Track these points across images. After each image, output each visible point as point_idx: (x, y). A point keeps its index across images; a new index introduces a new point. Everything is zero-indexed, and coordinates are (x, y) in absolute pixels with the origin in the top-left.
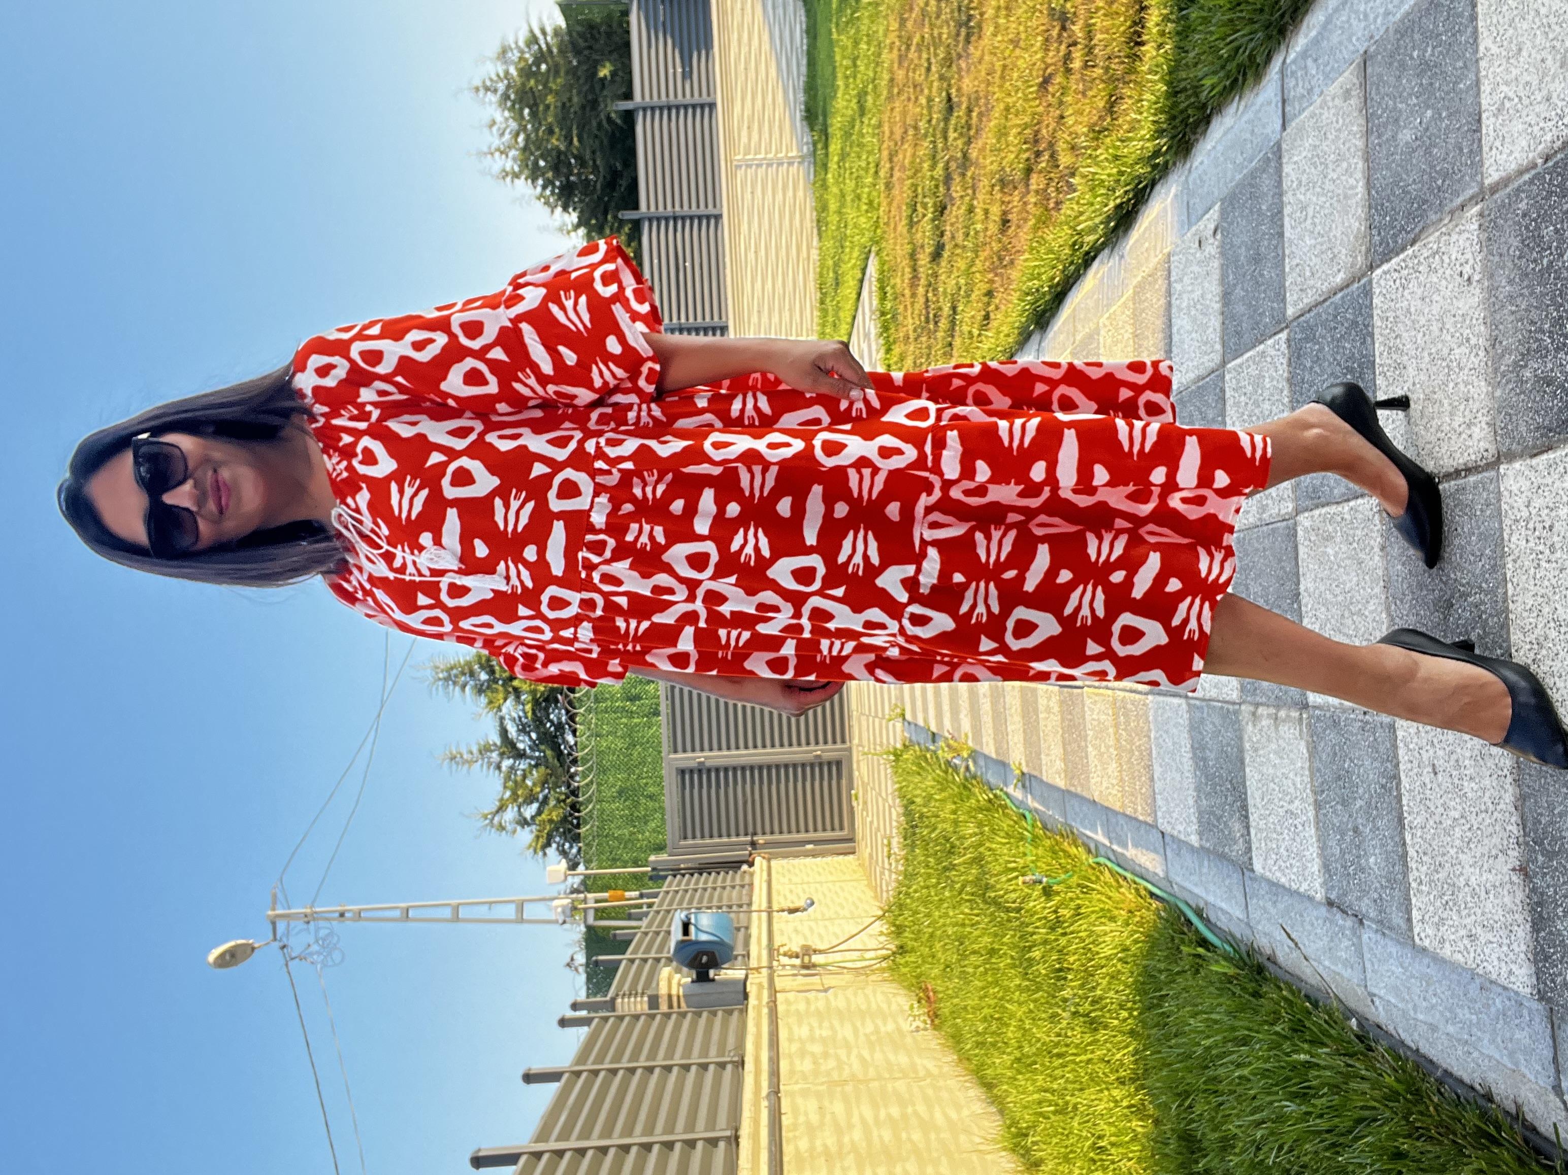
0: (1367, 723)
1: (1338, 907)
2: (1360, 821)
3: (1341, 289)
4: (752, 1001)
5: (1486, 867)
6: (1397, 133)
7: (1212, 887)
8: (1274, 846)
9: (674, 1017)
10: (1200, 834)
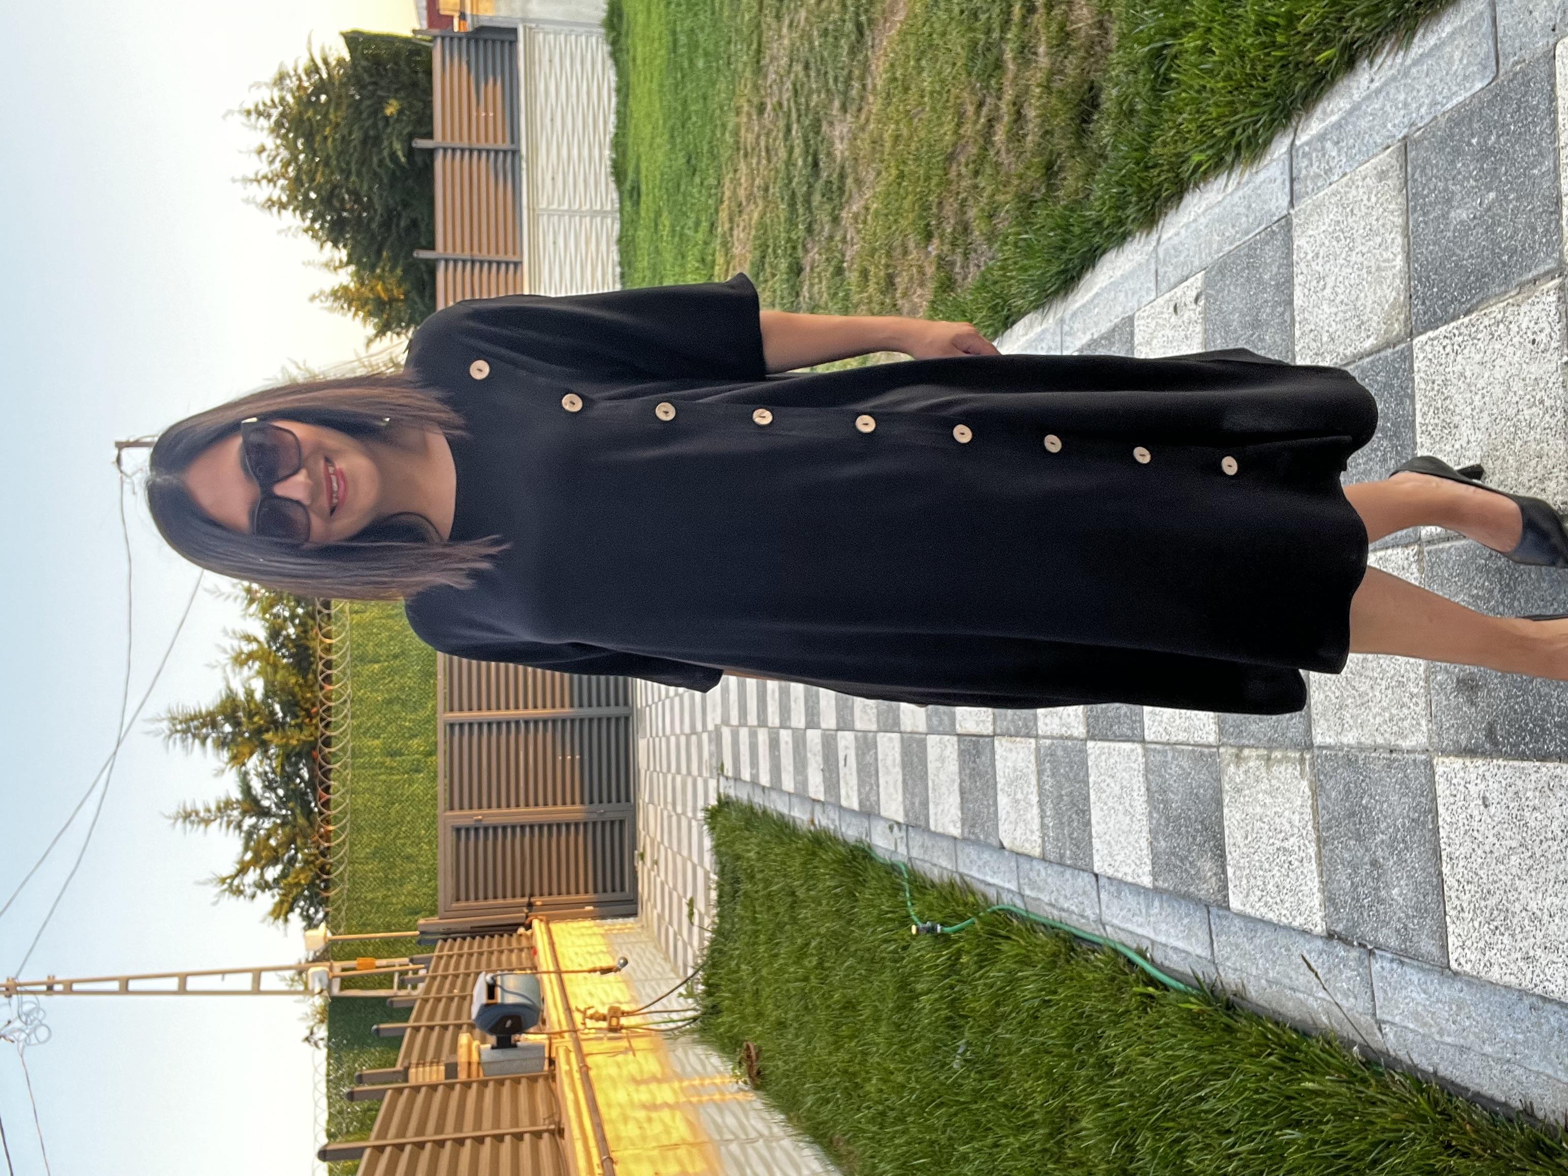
0: (1395, 760)
1: (1339, 938)
2: (1379, 853)
3: (1370, 354)
4: (562, 1066)
5: (1550, 892)
6: (1448, 213)
7: (1164, 927)
8: (1260, 883)
9: (475, 1086)
10: (1155, 875)
